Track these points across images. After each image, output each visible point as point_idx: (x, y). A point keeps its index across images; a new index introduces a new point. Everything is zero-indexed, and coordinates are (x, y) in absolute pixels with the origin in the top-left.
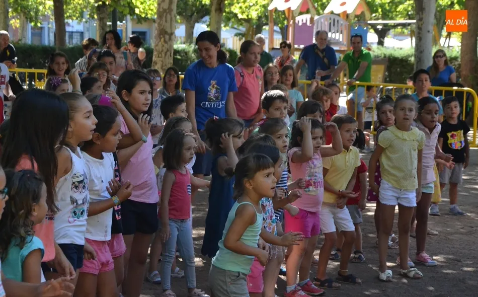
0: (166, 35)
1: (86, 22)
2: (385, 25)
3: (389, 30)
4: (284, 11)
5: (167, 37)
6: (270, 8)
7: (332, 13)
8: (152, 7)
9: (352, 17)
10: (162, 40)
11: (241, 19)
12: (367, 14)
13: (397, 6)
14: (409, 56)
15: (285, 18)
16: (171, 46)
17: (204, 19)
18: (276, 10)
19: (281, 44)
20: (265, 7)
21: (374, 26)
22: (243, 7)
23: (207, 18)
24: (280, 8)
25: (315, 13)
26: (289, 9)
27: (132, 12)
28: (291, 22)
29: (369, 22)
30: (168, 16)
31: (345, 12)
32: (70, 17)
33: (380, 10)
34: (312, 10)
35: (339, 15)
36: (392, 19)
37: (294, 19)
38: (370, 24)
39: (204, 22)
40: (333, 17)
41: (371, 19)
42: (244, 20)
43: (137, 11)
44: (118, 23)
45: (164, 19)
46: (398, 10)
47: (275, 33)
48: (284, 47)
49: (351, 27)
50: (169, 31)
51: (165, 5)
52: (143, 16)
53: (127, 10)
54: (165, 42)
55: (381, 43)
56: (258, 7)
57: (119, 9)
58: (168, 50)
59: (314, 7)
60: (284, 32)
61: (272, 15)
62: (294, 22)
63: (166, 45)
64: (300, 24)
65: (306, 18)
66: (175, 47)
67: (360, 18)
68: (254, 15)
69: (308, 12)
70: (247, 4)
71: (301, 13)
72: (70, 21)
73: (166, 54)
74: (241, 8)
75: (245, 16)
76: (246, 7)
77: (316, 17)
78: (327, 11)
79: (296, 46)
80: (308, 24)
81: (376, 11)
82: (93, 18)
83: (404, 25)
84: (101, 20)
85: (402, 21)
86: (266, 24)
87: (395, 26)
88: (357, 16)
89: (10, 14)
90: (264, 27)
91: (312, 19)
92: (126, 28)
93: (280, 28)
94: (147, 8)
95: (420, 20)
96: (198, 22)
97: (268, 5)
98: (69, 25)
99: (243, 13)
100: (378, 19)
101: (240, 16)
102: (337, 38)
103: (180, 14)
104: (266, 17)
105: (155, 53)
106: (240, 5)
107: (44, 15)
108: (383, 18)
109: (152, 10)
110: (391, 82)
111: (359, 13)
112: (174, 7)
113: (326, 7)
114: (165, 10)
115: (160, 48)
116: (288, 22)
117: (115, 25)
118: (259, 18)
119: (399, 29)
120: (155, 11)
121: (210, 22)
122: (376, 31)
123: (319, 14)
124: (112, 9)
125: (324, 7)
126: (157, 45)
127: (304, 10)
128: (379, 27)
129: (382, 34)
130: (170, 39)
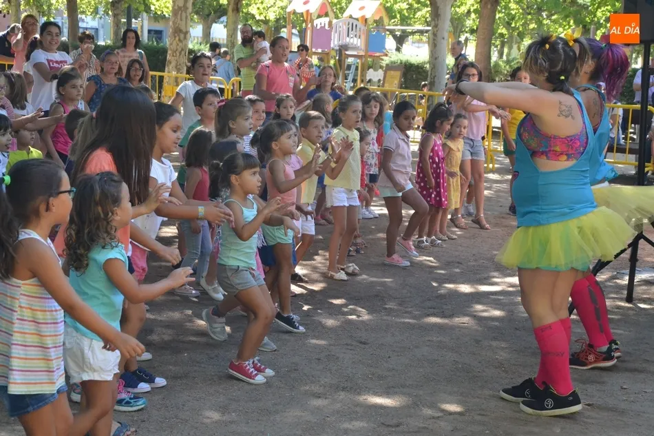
0: (181, 33)
1: (101, 18)
2: (404, 31)
3: (408, 36)
4: (302, 13)
5: (182, 36)
6: (288, 10)
7: (351, 17)
8: (168, 5)
9: (370, 22)
10: (177, 38)
11: (259, 20)
12: (386, 20)
13: (415, 13)
14: (425, 63)
15: (304, 21)
16: (186, 45)
17: (222, 19)
18: (294, 13)
19: (299, 47)
20: (283, 8)
21: (392, 32)
22: (261, 7)
23: (224, 19)
24: (298, 11)
25: (333, 16)
26: (308, 11)
27: (148, 9)
28: (309, 26)
29: (387, 27)
30: (184, 14)
31: (363, 17)
32: (83, 12)
33: (398, 16)
34: (330, 13)
35: (357, 19)
36: (409, 25)
37: (312, 21)
38: (388, 30)
39: (222, 22)
40: (351, 21)
41: (389, 25)
42: (262, 21)
43: (153, 8)
44: (133, 20)
45: (179, 17)
46: (416, 17)
47: (293, 37)
48: (302, 50)
49: (369, 31)
50: (184, 30)
51: (181, 4)
52: (159, 13)
53: (142, 8)
54: (179, 40)
55: (398, 49)
56: (276, 8)
57: (134, 6)
58: (182, 50)
59: (333, 10)
60: (302, 34)
61: (289, 16)
62: (312, 25)
63: (180, 44)
64: (318, 27)
65: (324, 21)
66: (191, 46)
67: (379, 23)
68: (272, 16)
69: (326, 15)
70: (264, 5)
71: (319, 16)
72: (83, 16)
73: (180, 53)
74: (258, 8)
75: (262, 18)
76: (264, 8)
77: (334, 21)
78: (346, 14)
79: (314, 50)
80: (327, 27)
81: (395, 17)
82: (108, 14)
83: (421, 32)
84: (115, 16)
85: (420, 27)
86: (285, 27)
87: (413, 33)
88: (375, 21)
89: (22, 7)
90: (283, 30)
91: (330, 23)
92: (142, 27)
93: (299, 32)
94: (163, 5)
95: (436, 26)
96: (216, 23)
97: (286, 7)
98: (83, 21)
99: (261, 14)
100: (396, 25)
101: (258, 17)
102: (355, 43)
103: (197, 13)
104: (285, 19)
105: (169, 52)
106: (258, 5)
107: (56, 9)
108: (402, 24)
109: (168, 8)
110: (406, 88)
111: (377, 18)
112: (190, 5)
113: (344, 11)
114: (180, 8)
115: (174, 47)
116: (307, 25)
117: (129, 22)
118: (277, 20)
119: (417, 37)
120: (171, 9)
121: (227, 22)
122: (395, 37)
123: (337, 17)
124: (126, 5)
125: (342, 10)
126: (171, 44)
127: (323, 13)
128: (398, 33)
129: (400, 40)
130: (185, 38)
